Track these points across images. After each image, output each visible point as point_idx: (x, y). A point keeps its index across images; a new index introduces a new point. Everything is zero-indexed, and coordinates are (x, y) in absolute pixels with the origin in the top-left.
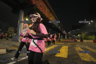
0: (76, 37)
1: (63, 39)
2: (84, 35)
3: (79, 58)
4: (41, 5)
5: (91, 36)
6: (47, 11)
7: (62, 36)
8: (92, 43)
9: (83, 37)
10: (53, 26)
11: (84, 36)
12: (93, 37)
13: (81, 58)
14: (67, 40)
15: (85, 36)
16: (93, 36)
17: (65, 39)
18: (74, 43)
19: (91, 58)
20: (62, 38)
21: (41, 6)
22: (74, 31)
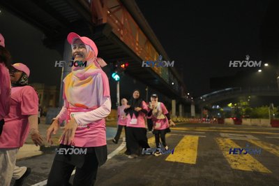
0: (222, 110)
1: (184, 116)
2: (244, 103)
3: (224, 165)
4: (122, 23)
5: (265, 108)
6: (137, 40)
7: (181, 106)
8: (266, 127)
9: (244, 110)
10: (155, 79)
11: (244, 106)
12: (271, 111)
13: (230, 165)
14: (196, 120)
15: (247, 108)
16: (271, 108)
17: (190, 116)
18: (214, 128)
19: (255, 165)
20: (181, 114)
21: (122, 27)
22: (215, 92)
